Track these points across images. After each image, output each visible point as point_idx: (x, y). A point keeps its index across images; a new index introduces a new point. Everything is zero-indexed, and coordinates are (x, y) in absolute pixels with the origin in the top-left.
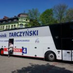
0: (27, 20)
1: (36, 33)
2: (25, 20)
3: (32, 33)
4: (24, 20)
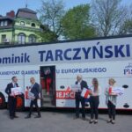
0: (33, 25)
3: (113, 50)
4: (27, 25)
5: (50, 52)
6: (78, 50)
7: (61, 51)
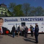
1: (42, 19)
2: (5, 9)
3: (39, 19)
5: (24, 19)
6: (31, 19)
7: (27, 19)
